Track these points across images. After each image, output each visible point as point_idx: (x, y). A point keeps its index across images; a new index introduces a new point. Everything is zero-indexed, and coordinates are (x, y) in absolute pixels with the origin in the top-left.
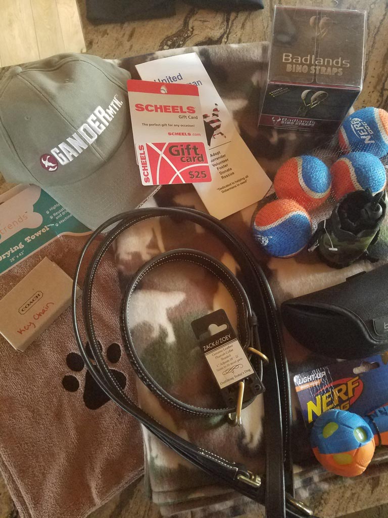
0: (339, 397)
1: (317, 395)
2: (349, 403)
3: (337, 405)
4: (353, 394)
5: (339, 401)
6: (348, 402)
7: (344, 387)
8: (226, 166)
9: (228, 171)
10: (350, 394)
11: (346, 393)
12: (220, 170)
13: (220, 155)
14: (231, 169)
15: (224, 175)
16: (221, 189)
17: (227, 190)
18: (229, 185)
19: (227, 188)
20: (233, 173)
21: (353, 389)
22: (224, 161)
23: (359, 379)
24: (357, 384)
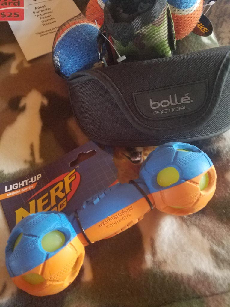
0: (57, 197)
1: (31, 200)
2: (67, 200)
3: (54, 206)
4: (70, 189)
5: (56, 202)
6: (65, 199)
7: (60, 185)
8: (49, 16)
9: (50, 20)
10: (68, 190)
11: (63, 191)
12: (42, 19)
13: (45, 9)
14: (54, 18)
15: (45, 23)
16: (40, 33)
17: (46, 34)
18: (48, 31)
19: (45, 33)
20: (55, 22)
21: (70, 184)
22: (48, 13)
23: (75, 171)
24: (74, 177)
